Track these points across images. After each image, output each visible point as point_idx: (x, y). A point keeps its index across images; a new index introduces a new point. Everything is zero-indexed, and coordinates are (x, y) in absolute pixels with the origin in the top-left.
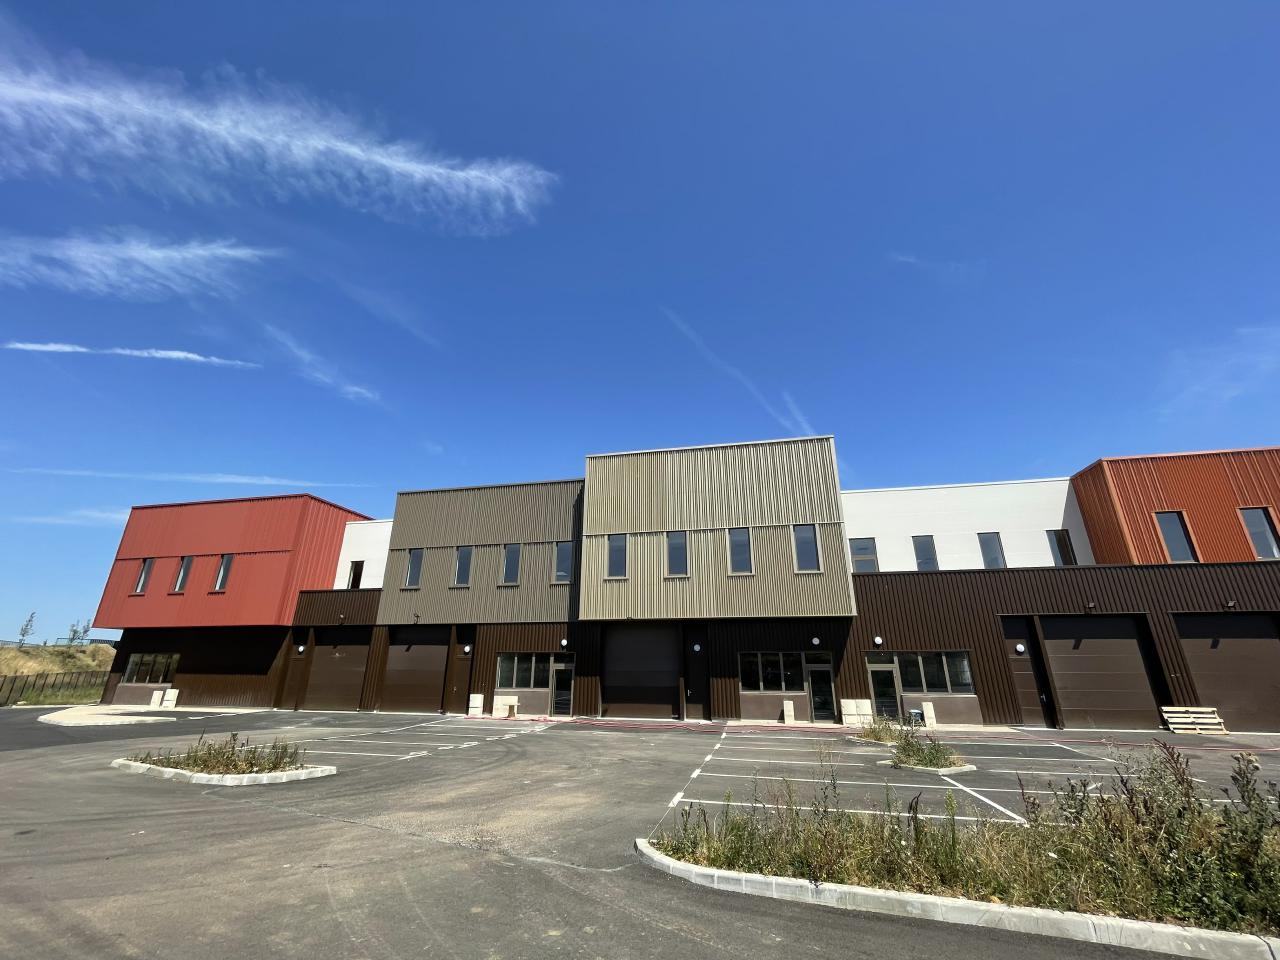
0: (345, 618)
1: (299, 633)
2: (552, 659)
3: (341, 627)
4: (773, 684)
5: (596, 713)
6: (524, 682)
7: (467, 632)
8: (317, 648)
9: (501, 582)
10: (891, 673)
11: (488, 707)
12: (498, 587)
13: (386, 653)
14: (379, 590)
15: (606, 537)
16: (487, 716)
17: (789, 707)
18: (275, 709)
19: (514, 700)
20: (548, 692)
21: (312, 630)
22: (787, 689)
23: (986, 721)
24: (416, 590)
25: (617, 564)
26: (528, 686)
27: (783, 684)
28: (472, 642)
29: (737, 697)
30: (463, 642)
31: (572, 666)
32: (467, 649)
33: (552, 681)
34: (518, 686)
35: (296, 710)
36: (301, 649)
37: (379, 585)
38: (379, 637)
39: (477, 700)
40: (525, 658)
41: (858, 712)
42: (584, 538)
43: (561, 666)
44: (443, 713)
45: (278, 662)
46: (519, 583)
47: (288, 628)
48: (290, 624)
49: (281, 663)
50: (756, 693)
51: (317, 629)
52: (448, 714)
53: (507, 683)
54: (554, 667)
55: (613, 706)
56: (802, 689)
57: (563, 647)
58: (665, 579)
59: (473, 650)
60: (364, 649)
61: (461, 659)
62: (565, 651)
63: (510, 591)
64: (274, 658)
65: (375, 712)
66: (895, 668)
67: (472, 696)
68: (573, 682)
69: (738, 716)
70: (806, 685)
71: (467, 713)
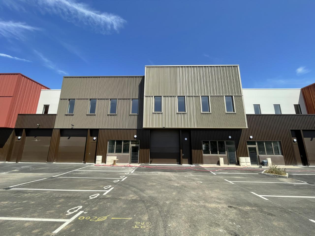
0: (39, 125)
1: (18, 131)
2: (130, 142)
3: (38, 129)
4: (214, 152)
5: (148, 162)
6: (119, 151)
7: (94, 132)
8: (27, 137)
9: (109, 113)
10: (255, 148)
11: (104, 161)
12: (108, 115)
13: (59, 139)
14: (55, 115)
15: (154, 97)
16: (103, 164)
17: (222, 160)
18: (7, 162)
19: (115, 158)
20: (129, 155)
21: (24, 130)
22: (219, 154)
23: (286, 164)
24: (72, 115)
25: (158, 107)
26: (120, 152)
27: (218, 152)
28: (97, 136)
29: (202, 156)
30: (92, 135)
31: (139, 145)
32: (95, 138)
33: (130, 150)
34: (116, 152)
35: (17, 162)
36: (19, 137)
37: (56, 113)
38: (56, 134)
39: (99, 158)
40: (119, 142)
41: (245, 162)
42: (144, 97)
43: (134, 145)
44: (85, 163)
45: (8, 143)
46: (116, 114)
47: (13, 129)
48: (13, 127)
49: (9, 143)
50: (208, 155)
51: (26, 130)
52: (87, 163)
53: (112, 151)
54: (131, 145)
55: (154, 160)
56: (225, 154)
57: (135, 138)
58: (177, 113)
59: (97, 139)
60: (49, 138)
61: (92, 142)
62: (136, 139)
63: (113, 117)
64: (6, 141)
65: (54, 163)
66: (256, 146)
67: (97, 156)
68: (139, 151)
69: (202, 163)
70: (226, 152)
71: (95, 163)
